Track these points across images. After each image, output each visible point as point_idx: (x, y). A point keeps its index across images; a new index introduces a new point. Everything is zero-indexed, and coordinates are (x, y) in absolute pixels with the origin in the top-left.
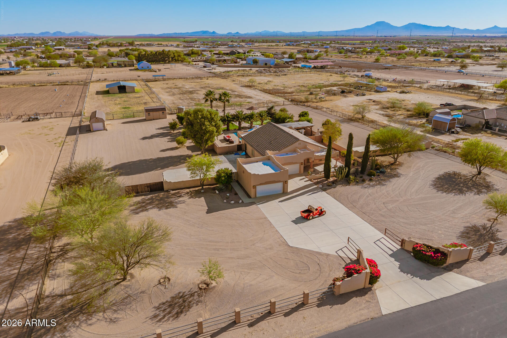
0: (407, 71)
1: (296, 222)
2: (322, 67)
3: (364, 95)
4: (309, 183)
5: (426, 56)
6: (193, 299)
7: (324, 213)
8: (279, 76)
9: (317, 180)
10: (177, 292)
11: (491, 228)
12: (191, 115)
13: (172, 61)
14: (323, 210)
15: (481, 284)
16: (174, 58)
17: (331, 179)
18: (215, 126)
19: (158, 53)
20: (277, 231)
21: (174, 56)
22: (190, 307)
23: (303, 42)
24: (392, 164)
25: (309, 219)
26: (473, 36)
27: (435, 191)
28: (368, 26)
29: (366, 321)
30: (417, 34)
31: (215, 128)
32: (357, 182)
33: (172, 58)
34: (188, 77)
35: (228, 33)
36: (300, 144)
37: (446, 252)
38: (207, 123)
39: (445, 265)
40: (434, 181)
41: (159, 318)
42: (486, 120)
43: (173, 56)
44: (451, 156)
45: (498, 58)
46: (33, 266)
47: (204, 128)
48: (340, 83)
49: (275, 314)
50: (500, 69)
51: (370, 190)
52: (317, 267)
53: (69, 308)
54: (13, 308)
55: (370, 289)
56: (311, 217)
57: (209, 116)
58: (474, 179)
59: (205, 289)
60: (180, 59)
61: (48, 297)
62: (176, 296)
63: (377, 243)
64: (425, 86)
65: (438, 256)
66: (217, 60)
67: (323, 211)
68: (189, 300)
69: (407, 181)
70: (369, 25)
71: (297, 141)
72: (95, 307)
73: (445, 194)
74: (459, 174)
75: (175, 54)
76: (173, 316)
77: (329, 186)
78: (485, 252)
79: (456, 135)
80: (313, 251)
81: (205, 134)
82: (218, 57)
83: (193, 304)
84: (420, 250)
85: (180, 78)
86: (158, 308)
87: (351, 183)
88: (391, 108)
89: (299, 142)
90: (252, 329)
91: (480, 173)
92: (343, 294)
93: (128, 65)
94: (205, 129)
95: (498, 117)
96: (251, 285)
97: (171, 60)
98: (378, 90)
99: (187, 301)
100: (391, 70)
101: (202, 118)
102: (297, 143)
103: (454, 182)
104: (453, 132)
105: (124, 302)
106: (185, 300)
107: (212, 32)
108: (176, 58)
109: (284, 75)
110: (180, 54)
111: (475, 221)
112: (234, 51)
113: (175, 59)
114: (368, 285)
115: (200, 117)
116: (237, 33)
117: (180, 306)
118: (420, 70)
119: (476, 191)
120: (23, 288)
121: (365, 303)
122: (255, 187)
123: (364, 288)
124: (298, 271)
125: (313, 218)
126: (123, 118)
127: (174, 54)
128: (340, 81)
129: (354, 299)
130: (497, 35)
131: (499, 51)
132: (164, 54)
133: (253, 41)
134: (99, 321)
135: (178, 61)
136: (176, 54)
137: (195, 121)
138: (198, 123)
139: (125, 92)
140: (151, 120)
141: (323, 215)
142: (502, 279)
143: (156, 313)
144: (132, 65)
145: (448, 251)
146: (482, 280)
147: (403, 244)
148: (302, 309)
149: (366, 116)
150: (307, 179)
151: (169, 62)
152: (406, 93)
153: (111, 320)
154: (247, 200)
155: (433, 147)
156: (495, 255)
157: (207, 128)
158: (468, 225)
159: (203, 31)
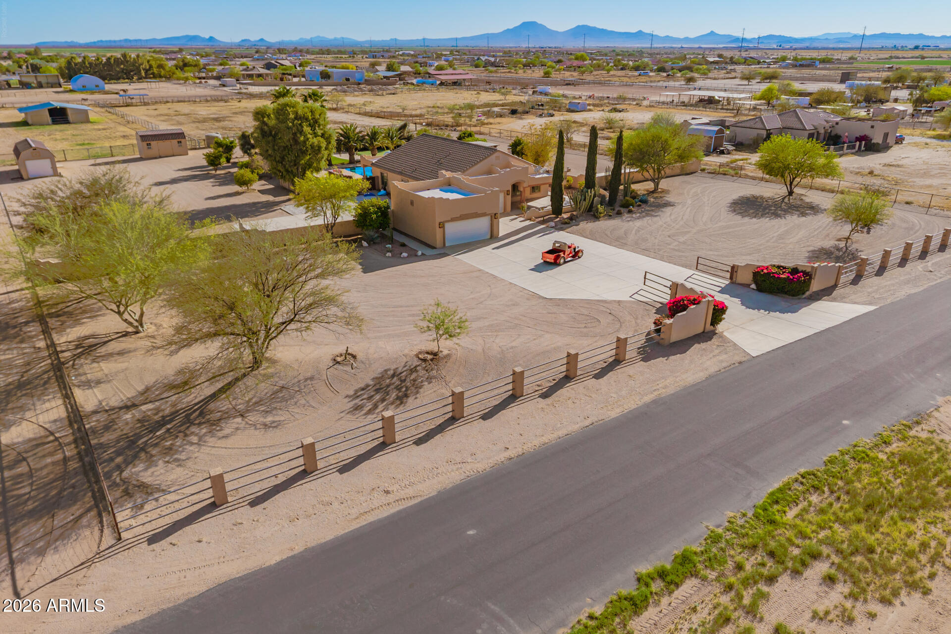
0: (603, 88)
1: (537, 269)
2: (455, 83)
3: (552, 115)
4: (528, 223)
5: (622, 69)
6: (418, 376)
7: (580, 254)
8: (383, 95)
9: (540, 219)
10: (380, 370)
11: (847, 249)
12: (269, 116)
13: (146, 78)
14: (577, 250)
15: (872, 308)
16: (149, 69)
17: (565, 216)
18: (323, 136)
19: (112, 61)
20: (511, 283)
21: (151, 67)
22: (418, 388)
23: (401, 53)
24: (653, 192)
25: (559, 265)
26: (682, 47)
27: (739, 217)
28: (508, 29)
29: (733, 366)
30: (592, 44)
31: (322, 140)
32: (610, 216)
33: (146, 71)
34: (198, 100)
35: (243, 41)
36: (497, 158)
37: (808, 270)
38: (307, 129)
39: (808, 293)
40: (730, 207)
41: (366, 409)
42: (767, 130)
43: (148, 67)
44: (735, 178)
45: (734, 71)
46: (22, 376)
47: (302, 138)
48: (501, 102)
49: (577, 378)
50: (746, 82)
51: (638, 223)
52: (611, 317)
53: (157, 422)
54: (20, 440)
55: (713, 333)
56: (562, 261)
57: (310, 114)
58: (786, 200)
59: (432, 360)
60: (163, 73)
61: (95, 412)
62: (383, 376)
63: (689, 280)
64: (645, 103)
65: (800, 277)
66: (243, 75)
67: (579, 251)
68: (412, 378)
69: (689, 209)
70: (511, 27)
71: (494, 153)
72: (219, 412)
73: (754, 220)
74: (762, 198)
75: (150, 62)
76: (392, 403)
77: (566, 223)
78: (854, 276)
79: (728, 156)
80: (591, 300)
81: (304, 153)
82: (244, 70)
83: (422, 382)
84: (768, 273)
85: (179, 102)
86: (356, 396)
87: (600, 217)
88: (607, 129)
89: (496, 154)
90: (549, 401)
91: (791, 193)
92: (674, 343)
93: (48, 83)
94: (305, 142)
95: (784, 126)
96: (512, 348)
97: (143, 74)
98: (572, 108)
99: (408, 380)
100: (577, 87)
101: (296, 118)
102: (493, 157)
103: (761, 205)
104: (722, 152)
105: (278, 398)
106: (403, 378)
107: (207, 37)
108: (155, 70)
109: (391, 94)
110: (162, 62)
111: (819, 244)
112: (273, 62)
113: (153, 74)
114: (709, 327)
115: (292, 116)
116: (262, 40)
117: (398, 388)
118: (623, 85)
119: (798, 213)
120: (22, 409)
121: (716, 349)
122: (442, 225)
123: (703, 332)
124: (583, 326)
125: (565, 262)
126: (89, 158)
127: (148, 61)
128: (500, 100)
129: (696, 346)
130: (716, 46)
131: (732, 63)
132: (127, 62)
133: (301, 51)
134: (239, 431)
135: (160, 77)
136: (153, 63)
137: (282, 126)
138: (288, 128)
139: (67, 122)
140: (156, 158)
141: (579, 257)
142: (896, 300)
143: (356, 404)
144: (56, 84)
145: (813, 267)
146: (870, 304)
147: (735, 273)
148: (618, 367)
149: (574, 139)
150: (522, 219)
151: (140, 79)
152: (620, 111)
153: (266, 425)
154: (429, 252)
155: (703, 170)
156: (868, 277)
157: (308, 139)
158: (811, 248)
159: (187, 36)
